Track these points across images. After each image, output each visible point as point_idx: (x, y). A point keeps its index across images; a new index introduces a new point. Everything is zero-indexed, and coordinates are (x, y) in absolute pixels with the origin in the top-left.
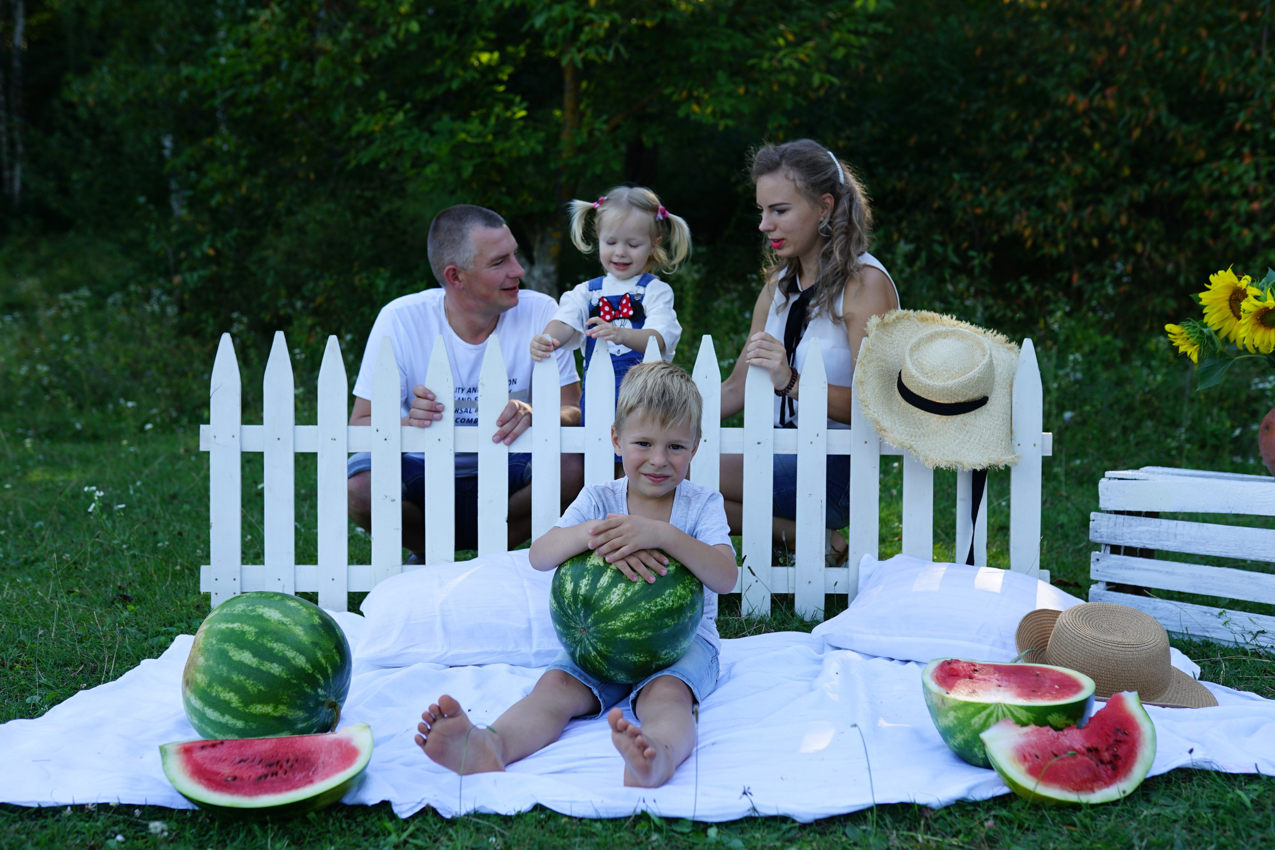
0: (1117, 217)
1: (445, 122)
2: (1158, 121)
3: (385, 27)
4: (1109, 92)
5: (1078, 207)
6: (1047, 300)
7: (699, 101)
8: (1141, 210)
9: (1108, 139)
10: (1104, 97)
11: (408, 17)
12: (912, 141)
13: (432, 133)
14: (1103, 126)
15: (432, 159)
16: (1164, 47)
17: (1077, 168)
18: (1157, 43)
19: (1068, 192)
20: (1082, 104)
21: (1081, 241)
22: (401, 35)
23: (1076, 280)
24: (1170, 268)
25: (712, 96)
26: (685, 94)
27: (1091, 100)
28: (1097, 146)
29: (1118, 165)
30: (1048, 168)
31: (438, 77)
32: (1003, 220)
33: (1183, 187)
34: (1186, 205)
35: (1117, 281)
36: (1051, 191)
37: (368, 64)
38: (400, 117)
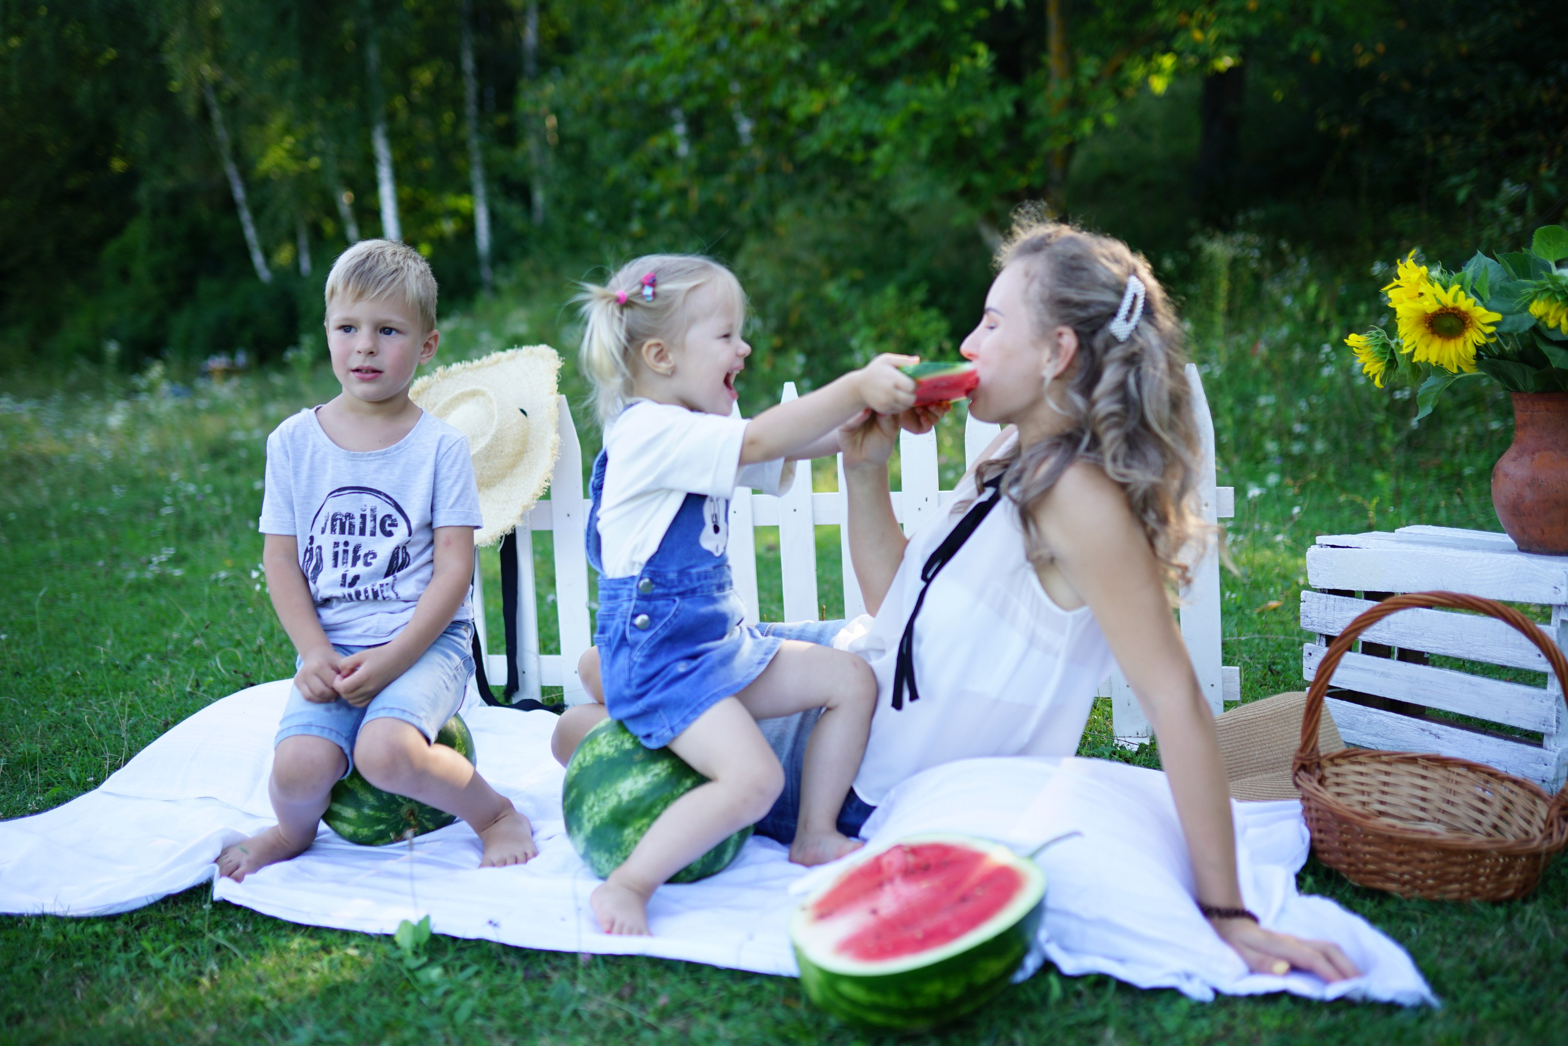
1: (899, 89)
13: (884, 106)
15: (885, 138)
25: (1216, 17)
31: (890, 37)
37: (806, 32)
38: (842, 91)
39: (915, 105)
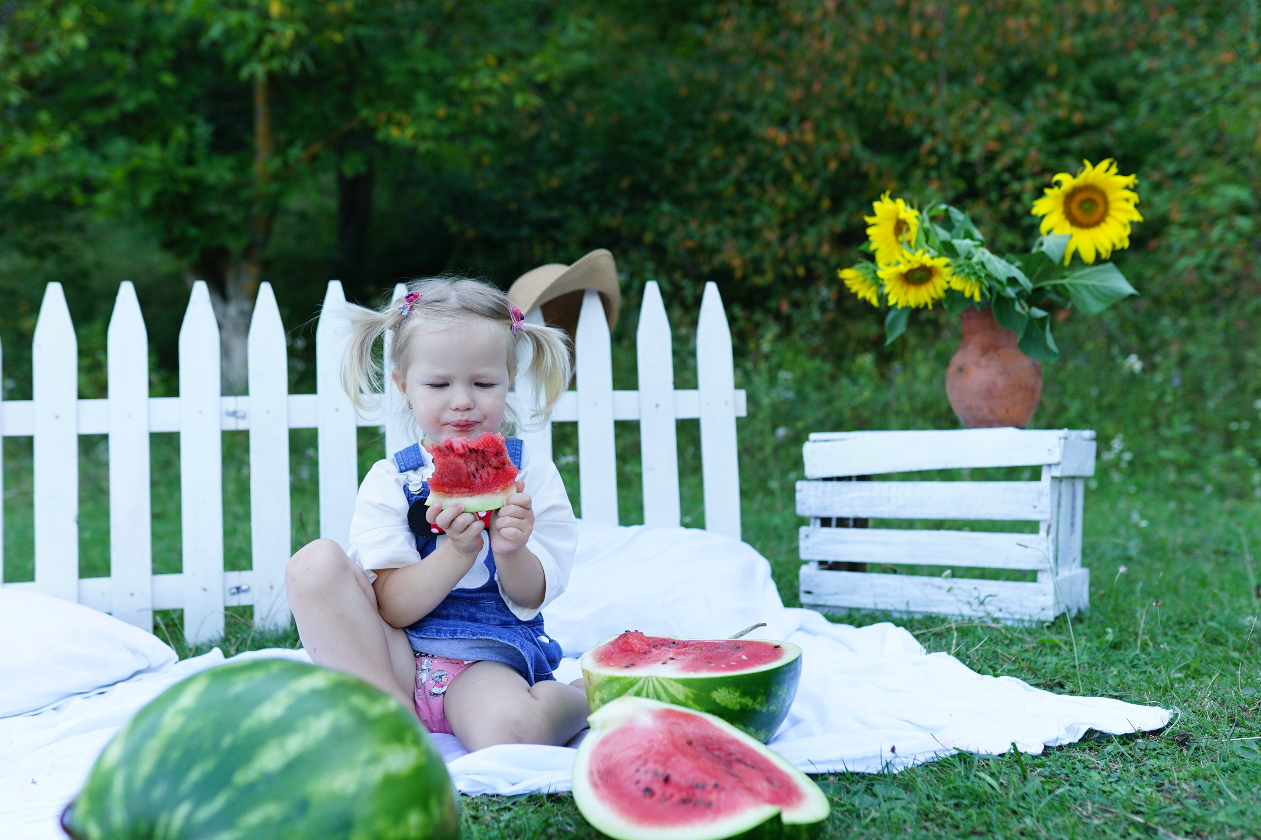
0: (819, 244)
1: (119, 146)
2: (852, 154)
3: (47, 42)
4: (808, 126)
5: (783, 239)
6: (757, 325)
7: (400, 125)
9: (808, 171)
10: (802, 132)
11: (72, 31)
12: (625, 183)
13: (105, 158)
14: (802, 158)
15: (106, 184)
16: (854, 84)
17: (781, 200)
18: (846, 81)
19: (774, 223)
20: (781, 137)
21: (787, 270)
22: (67, 51)
23: (785, 307)
25: (411, 118)
26: (384, 117)
27: (789, 133)
28: (798, 179)
29: (819, 198)
30: (753, 201)
31: (110, 99)
32: (714, 251)
35: (823, 308)
36: (758, 220)
37: (26, 82)
38: (64, 139)
39: (136, 162)
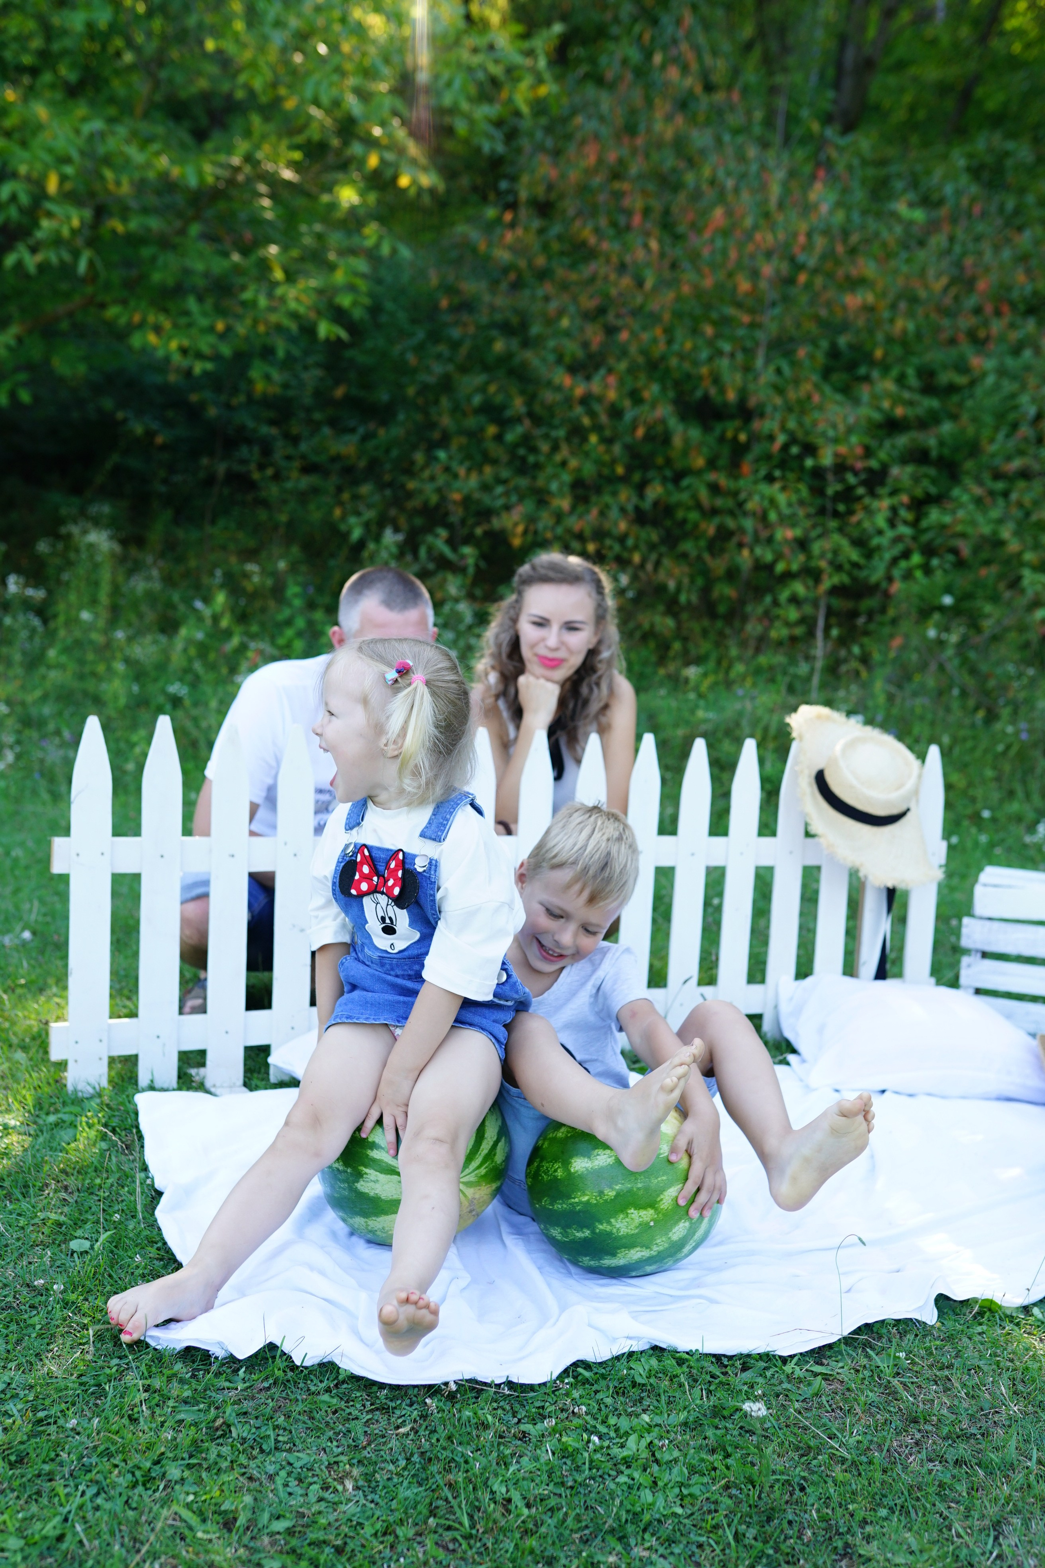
2: (663, 422)
4: (613, 380)
7: (158, 330)
8: (640, 518)
9: (608, 433)
10: (606, 387)
12: (339, 392)
16: (670, 342)
17: (573, 463)
19: (566, 489)
20: (580, 389)
24: (672, 585)
25: (175, 326)
26: (137, 318)
28: (593, 439)
30: (542, 459)
33: (685, 497)
34: (680, 514)
